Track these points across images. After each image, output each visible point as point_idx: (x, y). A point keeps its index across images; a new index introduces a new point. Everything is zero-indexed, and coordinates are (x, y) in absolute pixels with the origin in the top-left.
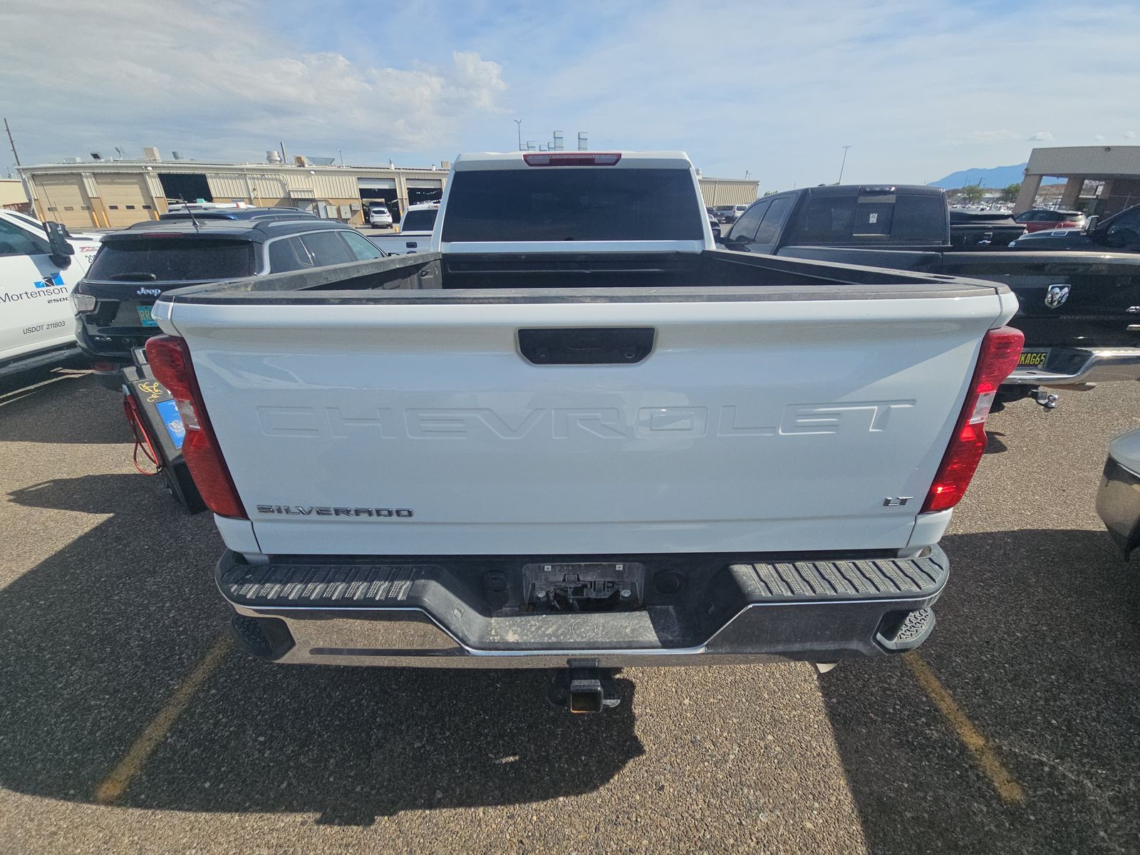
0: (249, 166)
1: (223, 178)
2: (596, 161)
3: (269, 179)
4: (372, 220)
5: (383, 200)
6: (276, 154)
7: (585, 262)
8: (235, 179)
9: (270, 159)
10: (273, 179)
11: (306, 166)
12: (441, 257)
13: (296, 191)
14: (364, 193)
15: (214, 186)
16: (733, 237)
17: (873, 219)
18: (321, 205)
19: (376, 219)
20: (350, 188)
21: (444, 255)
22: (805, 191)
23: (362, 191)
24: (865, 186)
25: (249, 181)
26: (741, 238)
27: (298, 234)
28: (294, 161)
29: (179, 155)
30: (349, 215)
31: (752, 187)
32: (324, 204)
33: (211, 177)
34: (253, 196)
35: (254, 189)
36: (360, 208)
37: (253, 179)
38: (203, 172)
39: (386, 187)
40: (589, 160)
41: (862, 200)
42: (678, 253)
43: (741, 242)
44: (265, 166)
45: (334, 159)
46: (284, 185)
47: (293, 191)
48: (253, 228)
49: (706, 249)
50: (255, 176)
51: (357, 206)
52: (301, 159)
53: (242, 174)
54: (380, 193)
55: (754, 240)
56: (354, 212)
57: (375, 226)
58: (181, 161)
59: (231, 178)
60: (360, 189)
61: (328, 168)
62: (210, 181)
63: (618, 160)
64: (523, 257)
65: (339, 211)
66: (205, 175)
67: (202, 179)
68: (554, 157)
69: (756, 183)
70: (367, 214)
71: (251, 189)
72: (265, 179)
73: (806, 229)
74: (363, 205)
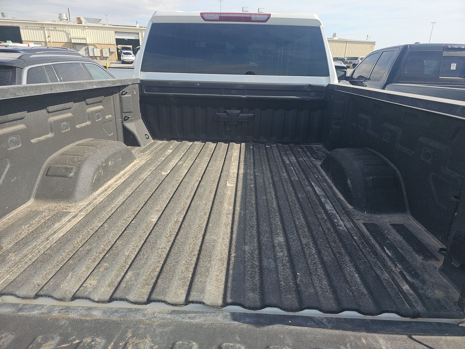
0: (47, 22)
1: (30, 29)
2: (252, 19)
3: (58, 30)
4: (122, 58)
5: (131, 46)
6: (65, 15)
7: (242, 89)
8: (37, 30)
9: (61, 19)
10: (61, 31)
11: (83, 23)
12: (139, 82)
13: (75, 38)
14: (119, 41)
15: (24, 34)
16: (355, 76)
17: (453, 67)
18: (91, 48)
19: (125, 58)
20: (110, 38)
21: (142, 81)
22: (405, 47)
23: (117, 40)
24: (447, 44)
25: (46, 32)
26: (360, 77)
27: (51, 64)
28: (76, 20)
29: (5, 15)
30: (108, 55)
31: (371, 45)
32: (92, 47)
33: (23, 29)
34: (47, 41)
35: (49, 37)
36: (116, 51)
37: (49, 30)
38: (18, 25)
39: (133, 38)
40: (248, 18)
41: (445, 54)
42: (310, 86)
43: (361, 80)
44: (57, 23)
45: (101, 20)
46: (68, 35)
47: (73, 38)
48: (18, 58)
49: (331, 83)
50: (50, 28)
51: (114, 49)
52: (80, 18)
53: (42, 26)
54: (129, 42)
55: (369, 79)
56: (111, 53)
57: (124, 62)
58: (6, 18)
59: (35, 29)
60: (116, 39)
61: (96, 25)
62: (22, 31)
63: (268, 19)
64: (198, 85)
65: (101, 51)
66: (19, 27)
67: (17, 29)
68: (222, 15)
69: (373, 43)
70: (119, 55)
71: (47, 36)
72: (56, 30)
73: (406, 72)
74: (118, 49)
